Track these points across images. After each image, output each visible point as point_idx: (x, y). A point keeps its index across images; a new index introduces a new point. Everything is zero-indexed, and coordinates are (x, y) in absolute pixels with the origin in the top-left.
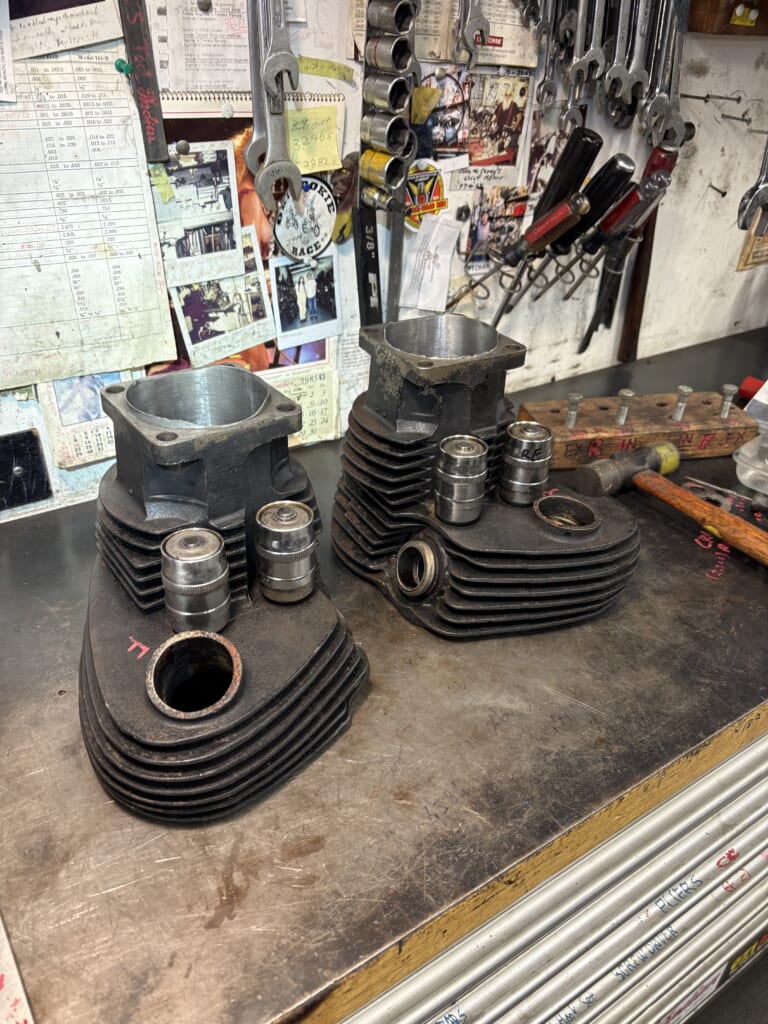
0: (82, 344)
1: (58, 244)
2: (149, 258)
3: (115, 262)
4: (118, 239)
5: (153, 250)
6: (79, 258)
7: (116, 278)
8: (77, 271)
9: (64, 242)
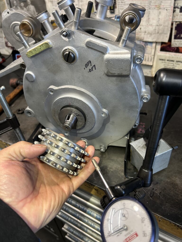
0: (145, 32)
1: (147, 4)
2: (169, 10)
3: (160, 11)
4: (163, 4)
5: (171, 8)
6: (151, 9)
7: (159, 15)
8: (150, 12)
9: (148, 4)
